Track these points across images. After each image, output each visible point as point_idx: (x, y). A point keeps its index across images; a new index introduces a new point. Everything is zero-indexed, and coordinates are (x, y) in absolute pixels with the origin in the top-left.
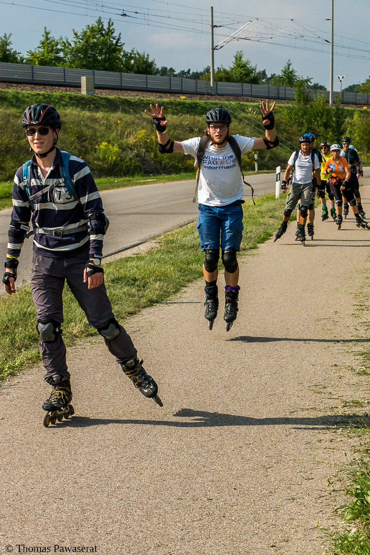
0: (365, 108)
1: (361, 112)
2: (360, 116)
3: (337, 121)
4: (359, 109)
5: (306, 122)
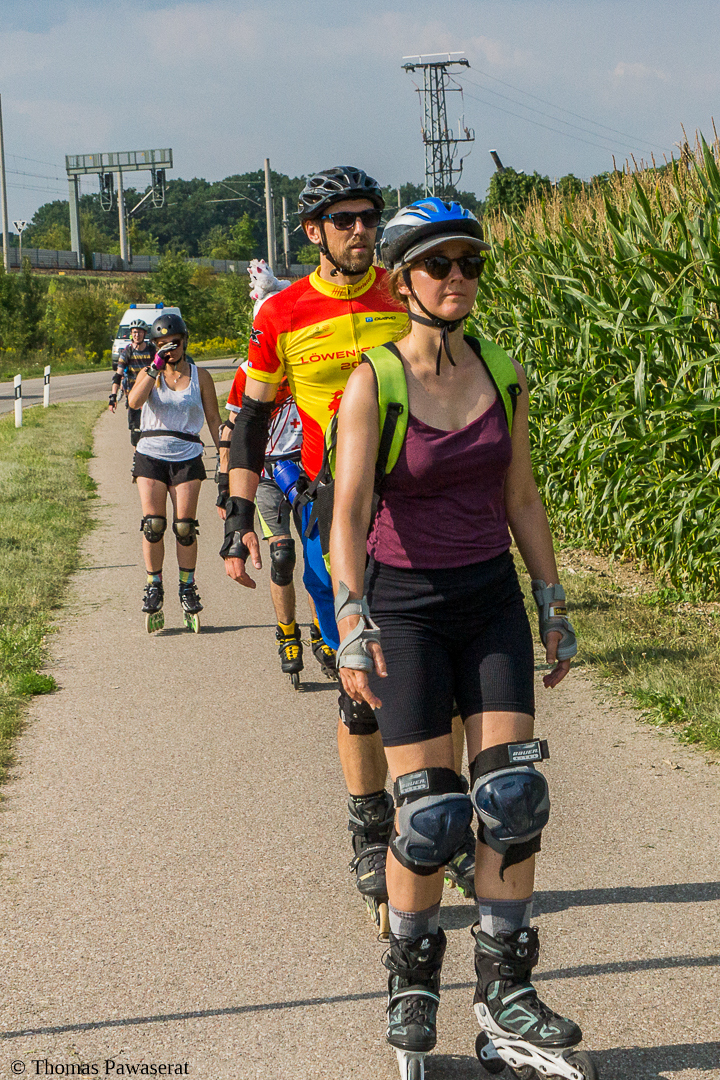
0: (62, 274)
1: (60, 281)
2: (58, 289)
3: (27, 297)
4: (53, 276)
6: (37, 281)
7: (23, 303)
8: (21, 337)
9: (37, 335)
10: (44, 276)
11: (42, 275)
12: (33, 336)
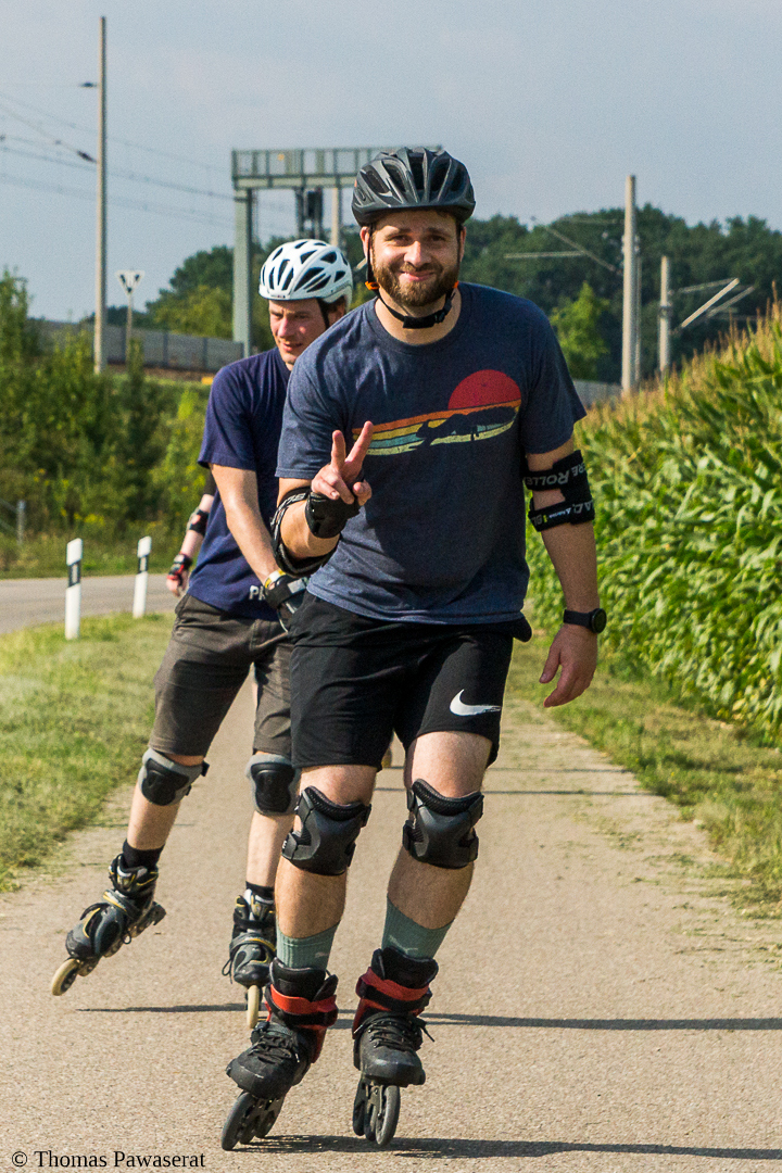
0: (208, 380)
2: (197, 408)
3: (134, 421)
4: (189, 384)
5: (32, 421)
6: (155, 391)
7: (124, 432)
8: (117, 497)
9: (149, 495)
10: (172, 383)
11: (166, 381)
12: (141, 495)
